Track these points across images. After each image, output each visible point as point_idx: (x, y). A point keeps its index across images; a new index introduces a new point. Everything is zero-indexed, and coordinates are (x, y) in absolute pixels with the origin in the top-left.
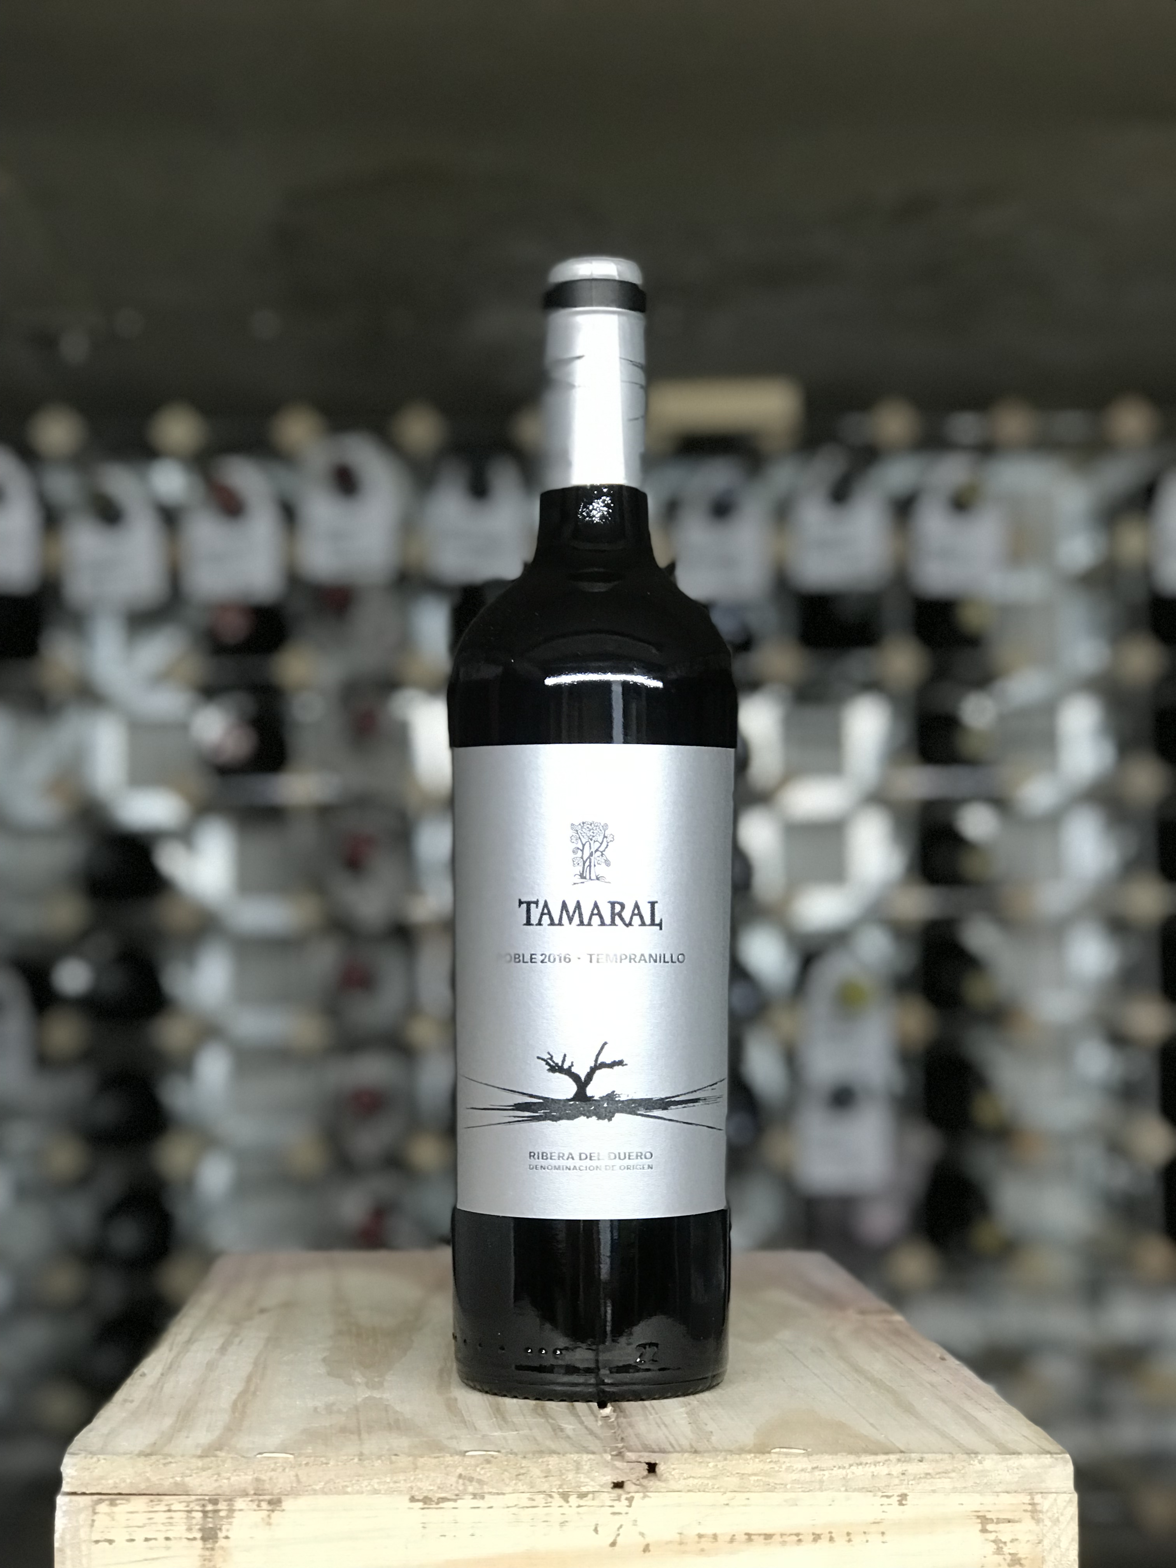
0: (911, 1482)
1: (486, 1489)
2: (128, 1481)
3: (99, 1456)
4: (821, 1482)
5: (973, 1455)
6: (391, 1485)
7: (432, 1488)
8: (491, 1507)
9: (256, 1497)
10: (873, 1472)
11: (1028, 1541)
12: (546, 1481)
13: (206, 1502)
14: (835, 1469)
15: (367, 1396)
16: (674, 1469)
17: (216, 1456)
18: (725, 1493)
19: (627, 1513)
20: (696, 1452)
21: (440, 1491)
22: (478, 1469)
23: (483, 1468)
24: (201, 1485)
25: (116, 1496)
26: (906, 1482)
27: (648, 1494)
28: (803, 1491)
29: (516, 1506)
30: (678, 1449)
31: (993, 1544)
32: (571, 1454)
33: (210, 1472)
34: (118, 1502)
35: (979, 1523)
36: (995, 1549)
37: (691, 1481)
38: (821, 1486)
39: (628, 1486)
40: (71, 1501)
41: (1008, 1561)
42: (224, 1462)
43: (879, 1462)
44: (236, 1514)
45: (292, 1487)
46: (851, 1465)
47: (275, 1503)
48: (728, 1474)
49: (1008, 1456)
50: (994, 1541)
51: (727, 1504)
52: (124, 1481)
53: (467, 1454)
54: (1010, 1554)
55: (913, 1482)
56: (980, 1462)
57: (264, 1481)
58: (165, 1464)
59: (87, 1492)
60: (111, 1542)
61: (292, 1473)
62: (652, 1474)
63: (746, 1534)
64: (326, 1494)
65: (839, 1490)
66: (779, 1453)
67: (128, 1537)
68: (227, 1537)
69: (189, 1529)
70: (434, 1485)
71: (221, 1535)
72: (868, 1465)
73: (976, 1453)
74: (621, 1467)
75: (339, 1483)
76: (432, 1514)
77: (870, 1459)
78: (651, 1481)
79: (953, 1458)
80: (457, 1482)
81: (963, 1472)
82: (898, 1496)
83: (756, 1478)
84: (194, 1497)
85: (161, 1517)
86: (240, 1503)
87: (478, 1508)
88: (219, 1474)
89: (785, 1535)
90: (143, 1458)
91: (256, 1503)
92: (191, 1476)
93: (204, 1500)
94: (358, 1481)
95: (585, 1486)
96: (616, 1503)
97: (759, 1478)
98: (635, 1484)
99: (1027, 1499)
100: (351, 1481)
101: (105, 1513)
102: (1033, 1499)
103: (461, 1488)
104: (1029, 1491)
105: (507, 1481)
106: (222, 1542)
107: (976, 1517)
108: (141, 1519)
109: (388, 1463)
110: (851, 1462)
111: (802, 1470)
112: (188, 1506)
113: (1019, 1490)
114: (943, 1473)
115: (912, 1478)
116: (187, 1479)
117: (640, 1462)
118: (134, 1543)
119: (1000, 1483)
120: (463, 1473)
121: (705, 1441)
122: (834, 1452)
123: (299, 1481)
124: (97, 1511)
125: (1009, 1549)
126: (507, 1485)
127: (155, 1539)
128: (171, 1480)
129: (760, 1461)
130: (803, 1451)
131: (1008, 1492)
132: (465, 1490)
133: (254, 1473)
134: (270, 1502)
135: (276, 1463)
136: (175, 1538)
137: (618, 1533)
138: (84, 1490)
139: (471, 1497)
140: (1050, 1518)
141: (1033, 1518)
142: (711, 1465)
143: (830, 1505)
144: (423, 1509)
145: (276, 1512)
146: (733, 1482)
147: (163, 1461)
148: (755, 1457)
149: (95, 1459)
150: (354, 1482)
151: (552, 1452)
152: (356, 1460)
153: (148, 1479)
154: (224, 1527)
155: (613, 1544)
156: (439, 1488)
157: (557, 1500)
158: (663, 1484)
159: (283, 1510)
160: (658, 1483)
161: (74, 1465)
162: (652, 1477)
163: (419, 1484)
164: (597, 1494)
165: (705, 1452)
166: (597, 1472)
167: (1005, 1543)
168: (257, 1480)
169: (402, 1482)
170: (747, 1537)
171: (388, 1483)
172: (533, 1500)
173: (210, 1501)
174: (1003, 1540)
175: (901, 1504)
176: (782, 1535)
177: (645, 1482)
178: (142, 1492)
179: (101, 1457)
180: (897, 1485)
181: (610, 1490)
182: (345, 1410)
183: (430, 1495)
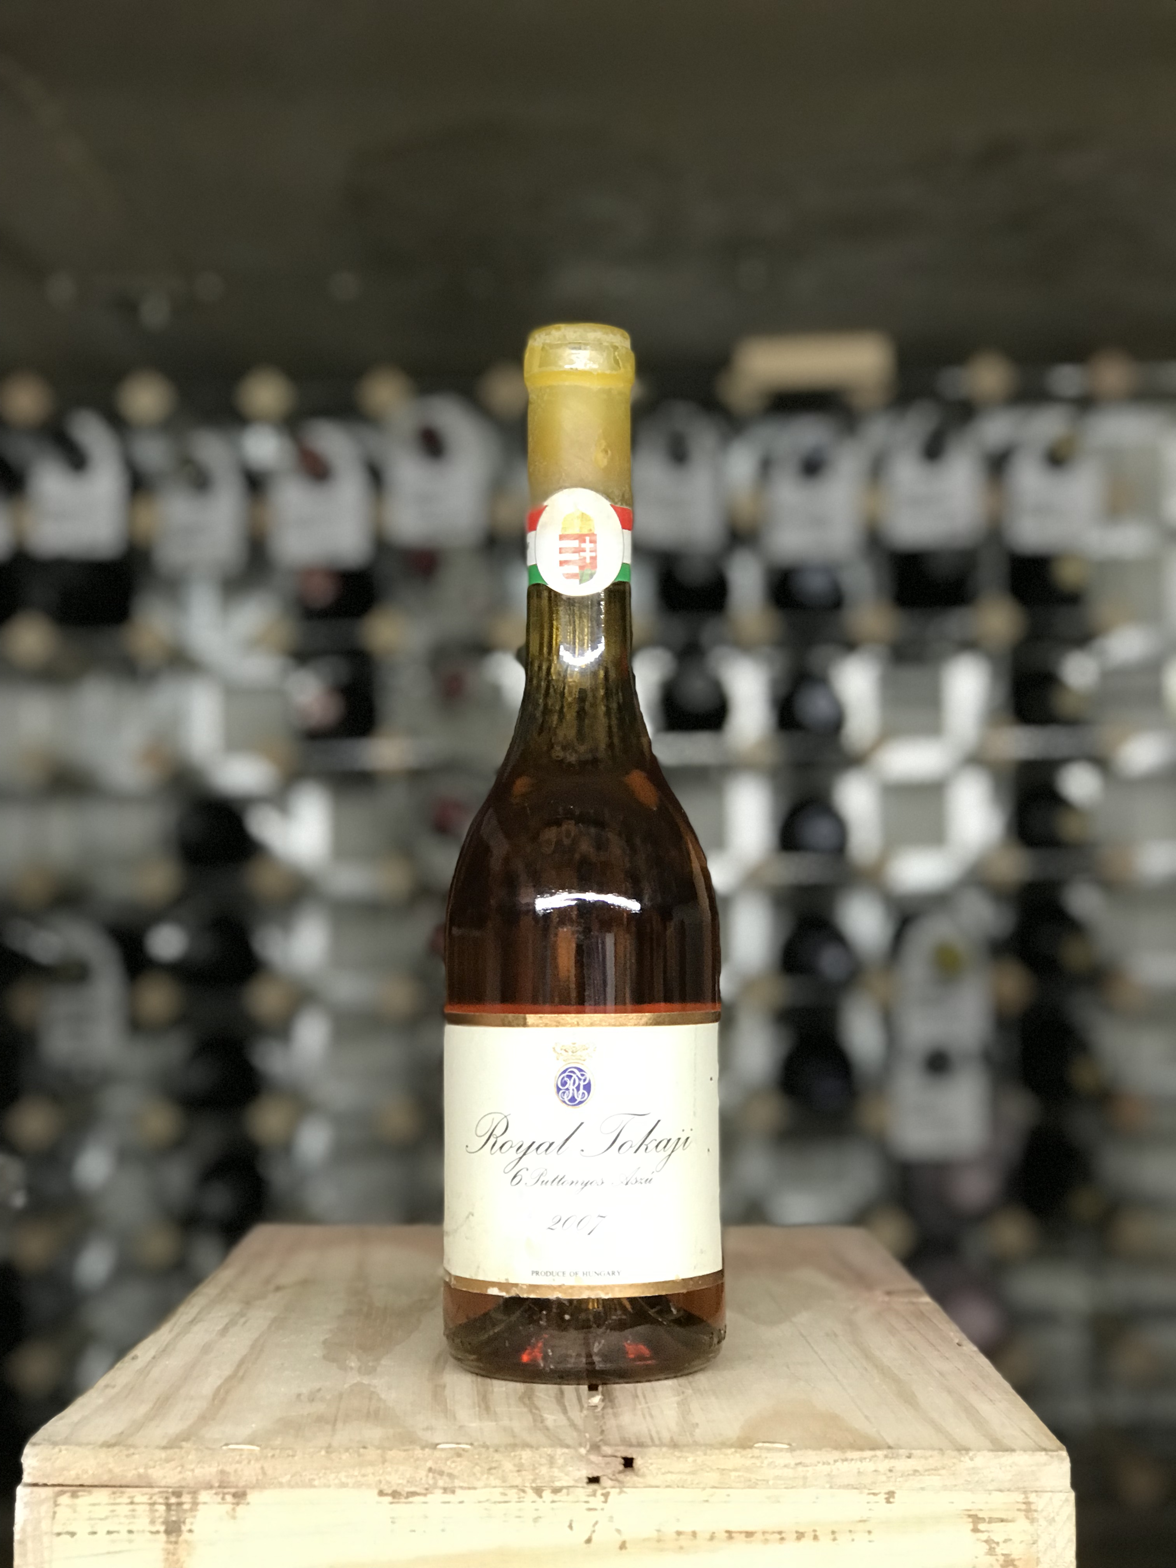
0: (898, 1479)
1: (457, 1483)
2: (90, 1472)
3: (60, 1446)
4: (805, 1478)
5: (963, 1452)
6: (359, 1478)
7: (401, 1481)
8: (461, 1502)
9: (220, 1490)
10: (859, 1469)
11: (1022, 1542)
12: (519, 1476)
13: (170, 1495)
14: (820, 1465)
15: (355, 1381)
16: (651, 1464)
17: (181, 1448)
18: (704, 1489)
19: (602, 1509)
20: (674, 1445)
21: (409, 1485)
22: (449, 1463)
23: (453, 1462)
24: (165, 1477)
25: (78, 1488)
26: (893, 1479)
27: (625, 1489)
28: (786, 1488)
29: (487, 1500)
30: (657, 1442)
31: (984, 1544)
32: (544, 1447)
33: (173, 1464)
34: (80, 1494)
35: (970, 1522)
36: (987, 1549)
37: (669, 1477)
38: (805, 1482)
39: (604, 1481)
40: (32, 1493)
41: (1001, 1562)
42: (188, 1453)
43: (865, 1459)
44: (200, 1507)
45: (257, 1480)
46: (835, 1461)
47: (240, 1496)
48: (708, 1469)
49: (1000, 1453)
50: (986, 1541)
51: (707, 1501)
52: (87, 1472)
53: (439, 1447)
54: (1003, 1555)
55: (901, 1479)
56: (971, 1459)
57: (229, 1473)
58: (128, 1456)
59: (48, 1484)
60: (73, 1534)
61: (258, 1466)
62: (629, 1469)
63: (727, 1532)
64: (292, 1487)
65: (824, 1488)
66: (760, 1448)
67: (90, 1530)
68: (190, 1531)
69: (153, 1522)
70: (403, 1479)
71: (185, 1528)
72: (853, 1462)
73: (967, 1450)
74: (597, 1462)
75: (306, 1475)
76: (402, 1509)
77: (856, 1454)
78: (626, 1476)
79: (943, 1454)
80: (427, 1476)
81: (953, 1469)
82: (886, 1493)
83: (737, 1474)
84: (157, 1490)
85: (124, 1510)
86: (204, 1496)
87: (449, 1502)
88: (182, 1466)
89: (767, 1532)
90: (104, 1449)
91: (221, 1496)
92: (154, 1467)
93: (167, 1492)
94: (325, 1474)
95: (559, 1480)
96: (591, 1499)
97: (740, 1474)
98: (611, 1480)
99: (1021, 1498)
100: (318, 1474)
101: (67, 1506)
102: (1027, 1498)
103: (431, 1482)
104: (1024, 1490)
105: (478, 1475)
106: (185, 1536)
107: (967, 1516)
108: (103, 1511)
109: (356, 1456)
110: (836, 1458)
111: (785, 1466)
112: (151, 1498)
113: (1013, 1489)
114: (932, 1469)
115: (900, 1475)
116: (150, 1471)
117: (616, 1457)
118: (95, 1536)
119: (992, 1481)
120: (433, 1467)
121: (688, 1434)
122: (820, 1448)
123: (264, 1473)
124: (58, 1503)
125: (1002, 1549)
126: (479, 1480)
127: (118, 1532)
128: (134, 1472)
129: (742, 1456)
130: (787, 1447)
131: (1001, 1491)
132: (435, 1483)
133: (219, 1465)
134: (235, 1495)
135: (241, 1455)
136: (138, 1531)
137: (593, 1529)
138: (45, 1481)
139: (442, 1491)
140: (1045, 1518)
141: (1027, 1518)
142: (690, 1460)
143: (814, 1502)
144: (391, 1503)
145: (241, 1506)
146: (712, 1477)
147: (125, 1452)
148: (736, 1452)
149: (57, 1450)
150: (321, 1475)
151: (526, 1445)
152: (323, 1453)
153: (110, 1471)
154: (187, 1521)
155: (589, 1541)
156: (408, 1482)
157: (531, 1495)
158: (640, 1480)
159: (248, 1504)
160: (635, 1478)
161: (37, 1455)
162: (629, 1472)
163: (388, 1478)
164: (571, 1490)
165: (684, 1446)
166: (572, 1466)
167: (998, 1543)
168: (222, 1472)
169: (371, 1476)
170: (727, 1535)
171: (356, 1476)
172: (505, 1495)
173: (174, 1493)
174: (996, 1540)
175: (888, 1501)
176: (764, 1533)
177: (621, 1477)
178: (106, 1483)
179: (63, 1447)
180: (883, 1482)
181: (585, 1485)
182: (328, 1397)
183: (399, 1489)
